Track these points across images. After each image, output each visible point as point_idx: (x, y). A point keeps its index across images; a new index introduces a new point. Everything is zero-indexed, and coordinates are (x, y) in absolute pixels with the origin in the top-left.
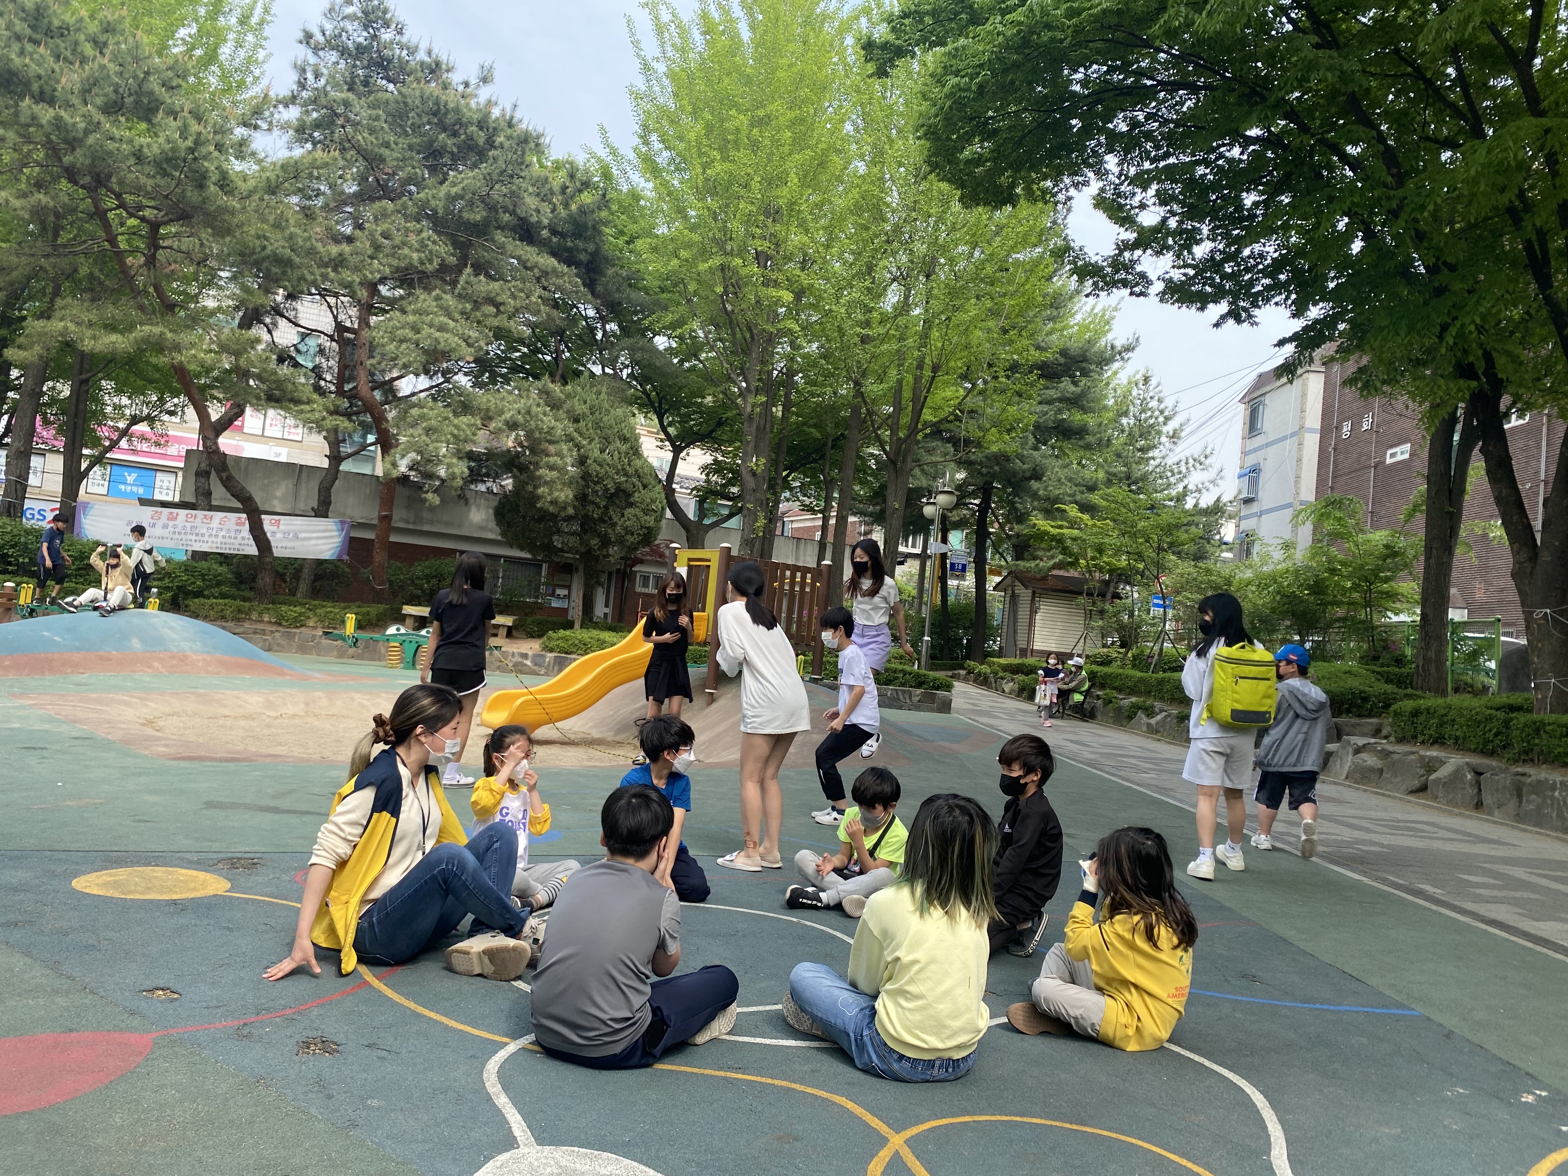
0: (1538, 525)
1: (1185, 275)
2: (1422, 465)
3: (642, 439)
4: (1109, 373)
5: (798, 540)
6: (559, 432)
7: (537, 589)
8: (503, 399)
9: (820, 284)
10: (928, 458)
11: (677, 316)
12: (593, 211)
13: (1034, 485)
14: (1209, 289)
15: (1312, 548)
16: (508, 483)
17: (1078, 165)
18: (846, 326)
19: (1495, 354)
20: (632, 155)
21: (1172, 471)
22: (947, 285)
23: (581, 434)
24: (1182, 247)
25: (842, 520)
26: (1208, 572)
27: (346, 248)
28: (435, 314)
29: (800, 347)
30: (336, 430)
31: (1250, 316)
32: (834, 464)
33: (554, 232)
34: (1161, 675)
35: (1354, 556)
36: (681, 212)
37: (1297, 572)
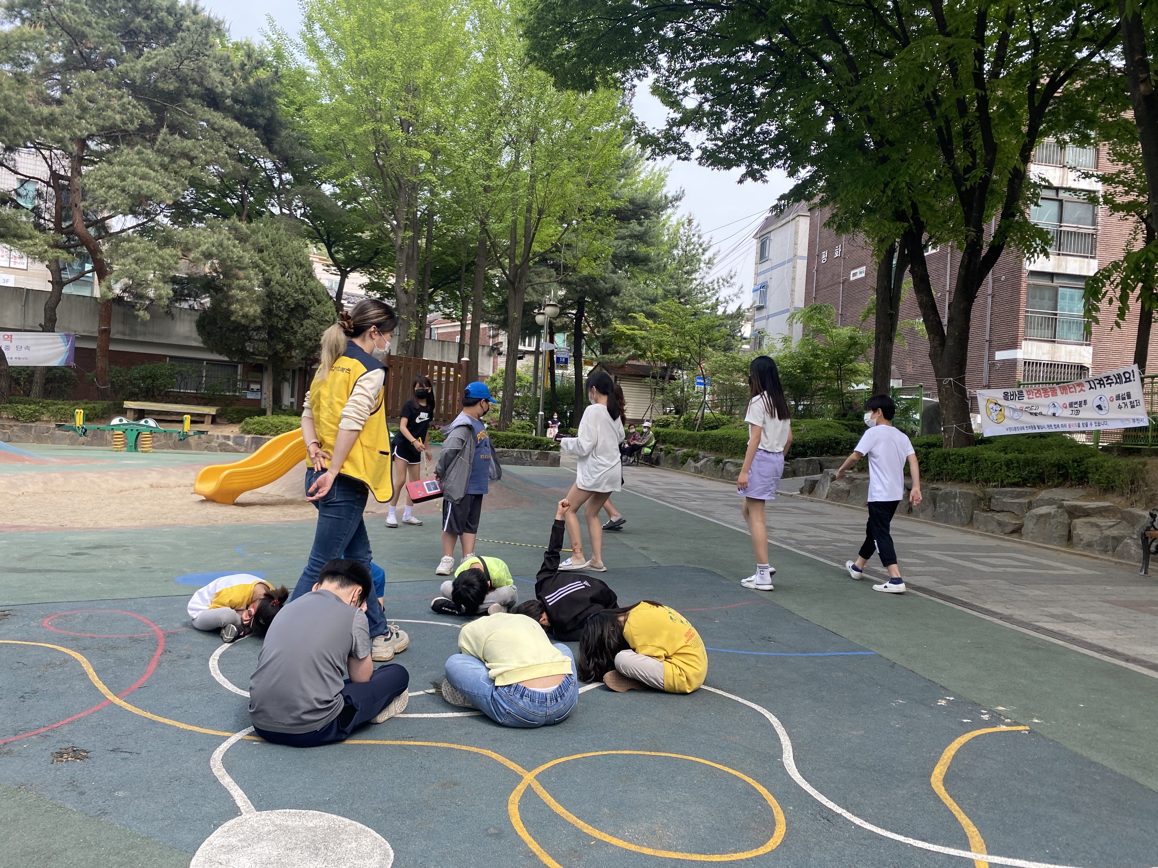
0: (945, 321)
1: (716, 145)
2: (873, 282)
3: (315, 265)
4: (664, 217)
5: (443, 342)
6: (247, 260)
7: (235, 385)
8: (199, 234)
9: (450, 145)
10: (538, 280)
11: (339, 169)
12: (268, 85)
13: (614, 299)
14: (732, 156)
15: (802, 340)
16: (207, 301)
17: (639, 62)
18: (472, 178)
19: (919, 205)
20: (299, 41)
21: (708, 288)
22: (547, 149)
23: (265, 262)
24: (714, 125)
25: (475, 326)
26: (734, 359)
27: (57, 110)
28: (138, 165)
29: (437, 194)
30: (57, 260)
31: (762, 176)
32: (467, 284)
33: (236, 100)
34: (703, 432)
35: (829, 344)
36: (340, 86)
37: (792, 357)
